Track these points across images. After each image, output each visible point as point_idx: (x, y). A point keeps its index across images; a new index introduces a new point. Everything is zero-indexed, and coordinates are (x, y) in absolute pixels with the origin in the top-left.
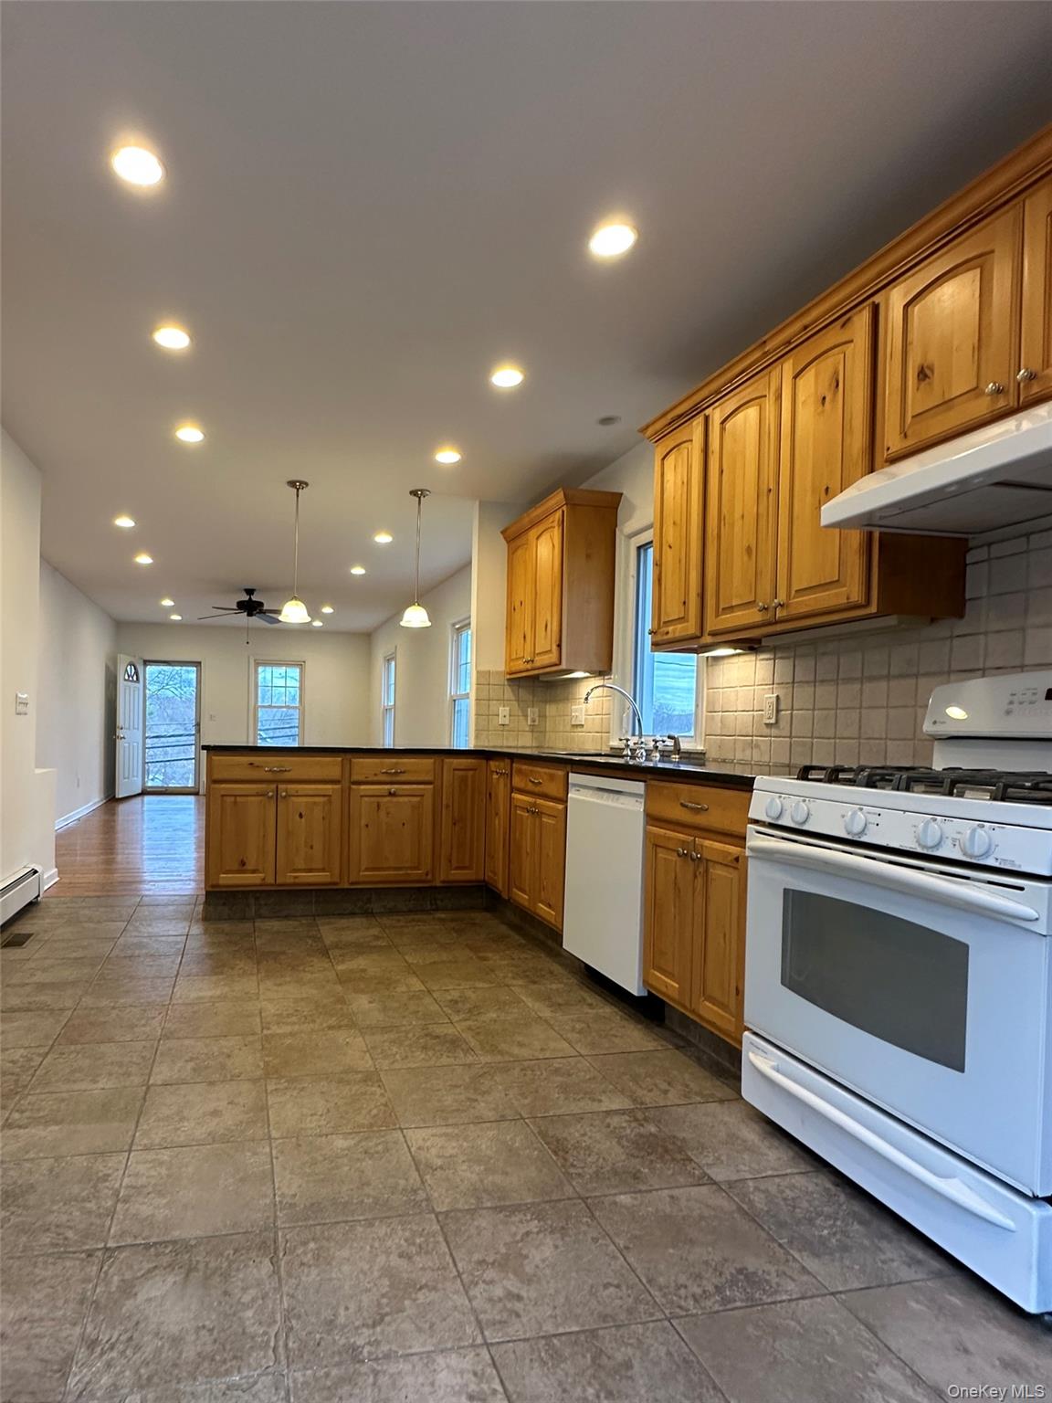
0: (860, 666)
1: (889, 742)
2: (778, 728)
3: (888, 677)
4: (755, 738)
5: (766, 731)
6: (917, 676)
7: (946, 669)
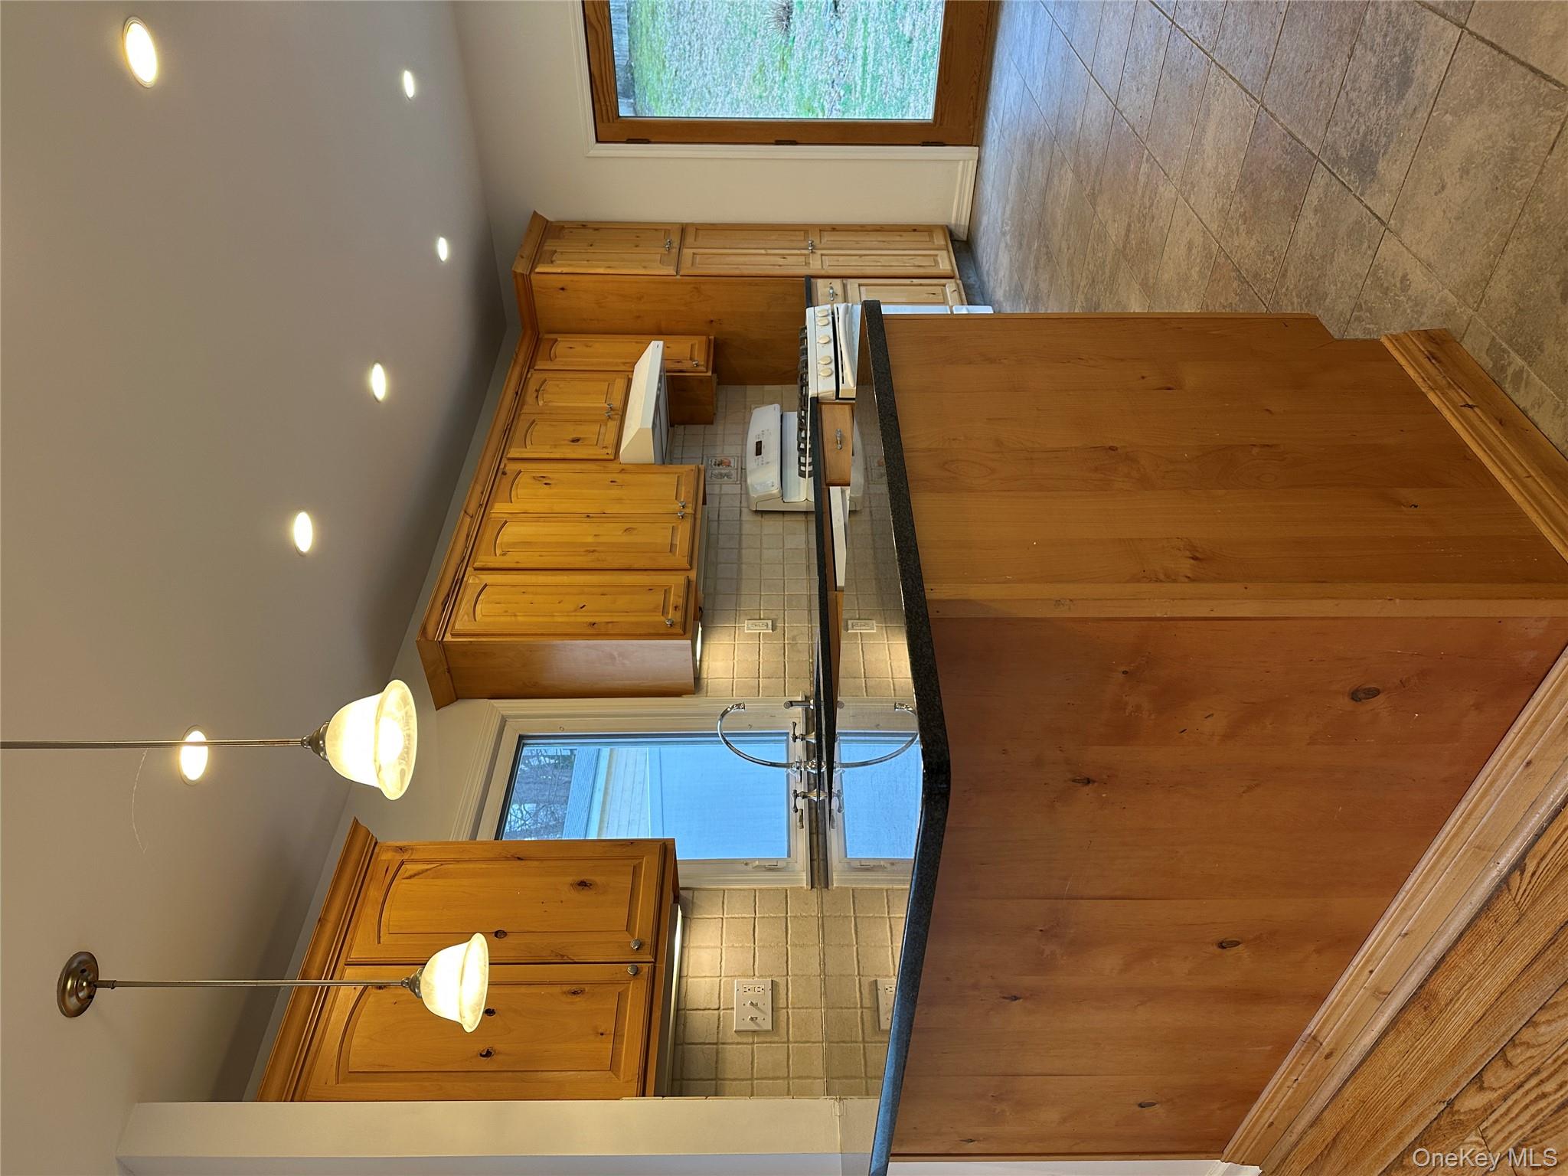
0: (729, 565)
1: (786, 547)
2: (776, 620)
3: (740, 549)
4: (786, 642)
5: (779, 631)
6: (741, 535)
7: (738, 522)
